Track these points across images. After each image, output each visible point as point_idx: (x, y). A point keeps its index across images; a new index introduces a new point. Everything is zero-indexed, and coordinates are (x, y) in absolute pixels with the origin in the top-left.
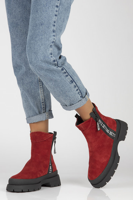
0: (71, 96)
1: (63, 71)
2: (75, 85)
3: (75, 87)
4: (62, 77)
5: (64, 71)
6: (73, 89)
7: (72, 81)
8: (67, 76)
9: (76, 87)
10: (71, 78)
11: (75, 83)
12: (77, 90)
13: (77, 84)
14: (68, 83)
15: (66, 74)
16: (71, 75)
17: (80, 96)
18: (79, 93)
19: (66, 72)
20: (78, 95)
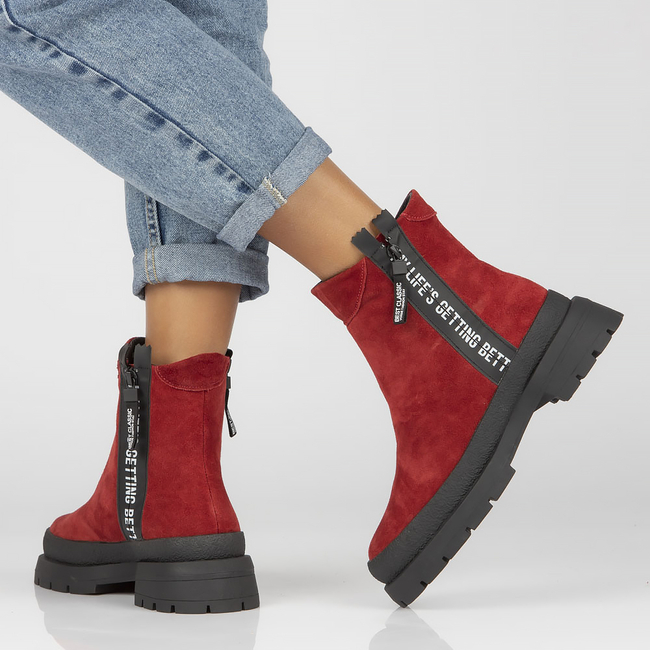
0: (177, 188)
1: (84, 77)
2: (181, 135)
4: (97, 101)
5: (91, 74)
6: (176, 152)
7: (158, 119)
8: (119, 95)
9: (190, 142)
10: (146, 101)
11: (178, 125)
12: (204, 156)
13: (189, 127)
14: (140, 127)
15: (113, 89)
16: (135, 91)
17: (235, 183)
18: (220, 170)
19: (105, 81)
20: (221, 181)
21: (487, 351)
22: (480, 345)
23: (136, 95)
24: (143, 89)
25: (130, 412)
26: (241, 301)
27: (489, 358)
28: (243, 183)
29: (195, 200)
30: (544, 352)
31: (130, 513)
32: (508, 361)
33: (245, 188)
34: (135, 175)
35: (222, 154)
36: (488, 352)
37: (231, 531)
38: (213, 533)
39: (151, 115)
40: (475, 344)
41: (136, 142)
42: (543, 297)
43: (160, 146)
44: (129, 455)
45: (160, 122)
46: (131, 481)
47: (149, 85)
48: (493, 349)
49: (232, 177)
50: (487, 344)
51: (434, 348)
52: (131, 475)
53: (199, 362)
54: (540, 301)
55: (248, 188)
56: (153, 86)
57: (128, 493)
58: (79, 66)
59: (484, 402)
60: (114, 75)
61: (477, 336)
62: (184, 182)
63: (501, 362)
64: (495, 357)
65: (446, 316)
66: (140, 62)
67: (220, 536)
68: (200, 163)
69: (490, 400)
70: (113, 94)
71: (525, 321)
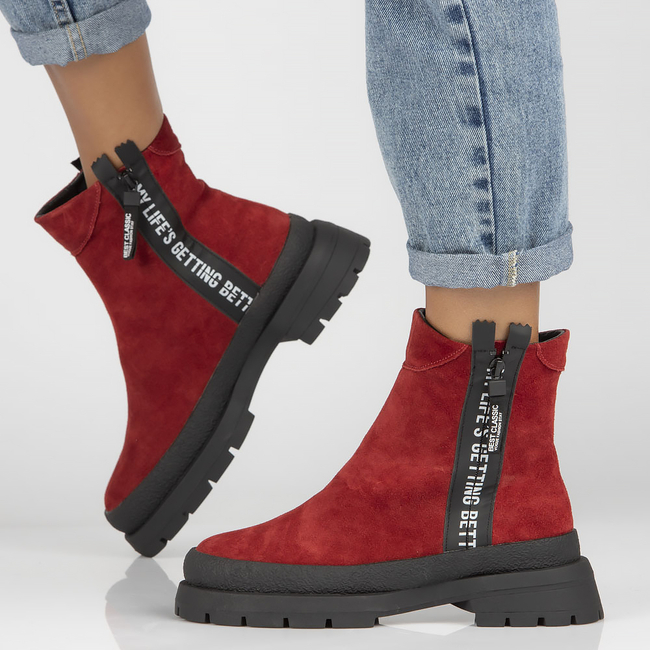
0: (430, 186)
1: (453, 26)
3: (479, 157)
5: (463, 29)
6: (461, 160)
7: (477, 118)
8: (466, 69)
9: (484, 162)
10: (483, 94)
11: (489, 139)
12: (482, 184)
13: (497, 150)
16: (486, 78)
17: (484, 229)
18: (483, 207)
19: (467, 45)
20: (474, 216)
21: (469, 518)
22: (470, 508)
23: (482, 82)
24: (493, 82)
27: (464, 525)
28: (491, 235)
29: (434, 212)
30: (508, 571)
32: (473, 544)
33: (488, 240)
34: (399, 138)
35: (500, 196)
36: (469, 520)
39: (475, 109)
40: (468, 503)
41: (436, 118)
42: (561, 531)
43: (452, 140)
45: (476, 122)
47: (501, 82)
48: (475, 523)
49: (487, 222)
50: (476, 513)
51: (436, 468)
54: (555, 532)
55: (491, 243)
56: (502, 87)
58: (460, 12)
59: (419, 551)
60: (482, 47)
61: (478, 499)
62: (442, 189)
63: (468, 539)
64: (467, 530)
65: (475, 458)
66: (511, 55)
68: (473, 187)
69: (424, 555)
70: (462, 64)
71: (524, 532)
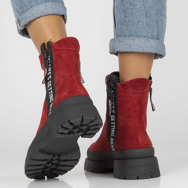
25: (110, 101)
26: (154, 59)
31: (112, 140)
37: (148, 147)
38: (140, 148)
44: (112, 118)
46: (113, 128)
52: (113, 125)
53: (135, 81)
57: (112, 132)
67: (143, 149)
